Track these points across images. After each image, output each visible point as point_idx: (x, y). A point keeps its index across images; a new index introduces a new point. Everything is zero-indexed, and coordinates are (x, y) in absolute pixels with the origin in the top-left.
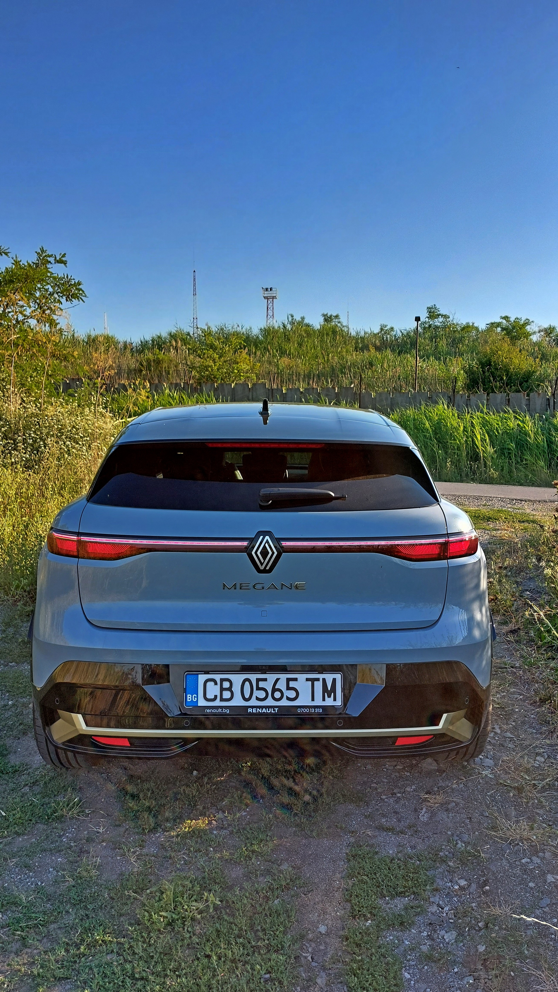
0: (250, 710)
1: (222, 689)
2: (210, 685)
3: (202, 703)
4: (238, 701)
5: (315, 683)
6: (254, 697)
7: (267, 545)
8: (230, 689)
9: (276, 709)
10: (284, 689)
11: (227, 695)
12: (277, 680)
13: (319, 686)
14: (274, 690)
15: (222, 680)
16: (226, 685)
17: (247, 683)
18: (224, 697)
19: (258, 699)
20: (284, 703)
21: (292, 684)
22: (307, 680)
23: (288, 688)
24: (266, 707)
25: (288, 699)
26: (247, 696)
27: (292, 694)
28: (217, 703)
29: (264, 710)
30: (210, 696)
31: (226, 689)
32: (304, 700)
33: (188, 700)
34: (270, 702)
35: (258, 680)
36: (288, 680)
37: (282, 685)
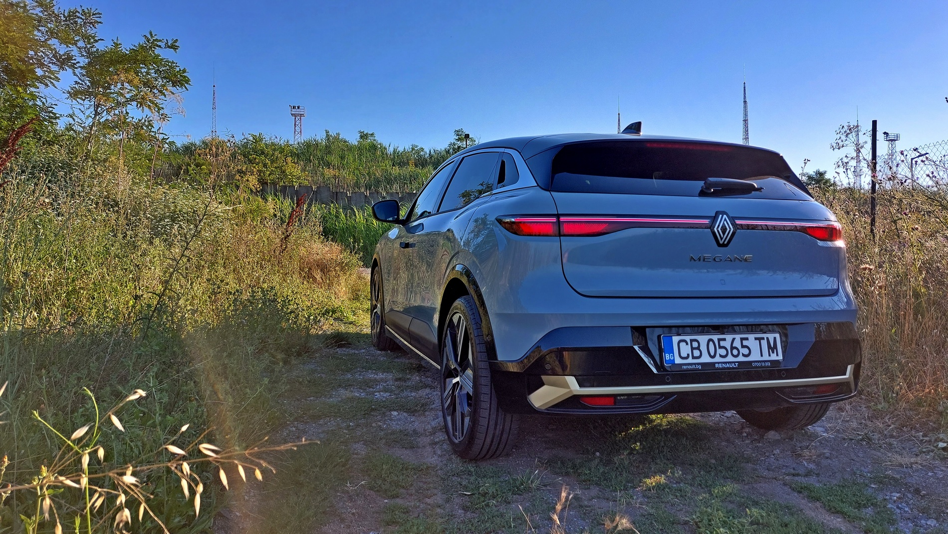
0: (717, 366)
1: (693, 349)
2: (682, 345)
3: (678, 361)
4: (706, 359)
5: (762, 341)
6: (718, 355)
7: (725, 222)
8: (698, 348)
9: (737, 364)
10: (739, 347)
11: (697, 353)
12: (734, 339)
13: (764, 343)
14: (732, 348)
15: (692, 341)
16: (695, 345)
17: (711, 343)
18: (695, 355)
19: (721, 356)
20: (741, 359)
21: (745, 343)
22: (756, 339)
23: (743, 346)
24: (729, 363)
25: (744, 355)
26: (712, 354)
27: (746, 351)
28: (690, 360)
29: (728, 365)
30: (684, 354)
31: (696, 349)
32: (755, 357)
33: (667, 359)
34: (730, 358)
35: (719, 340)
36: (742, 339)
37: (737, 344)
